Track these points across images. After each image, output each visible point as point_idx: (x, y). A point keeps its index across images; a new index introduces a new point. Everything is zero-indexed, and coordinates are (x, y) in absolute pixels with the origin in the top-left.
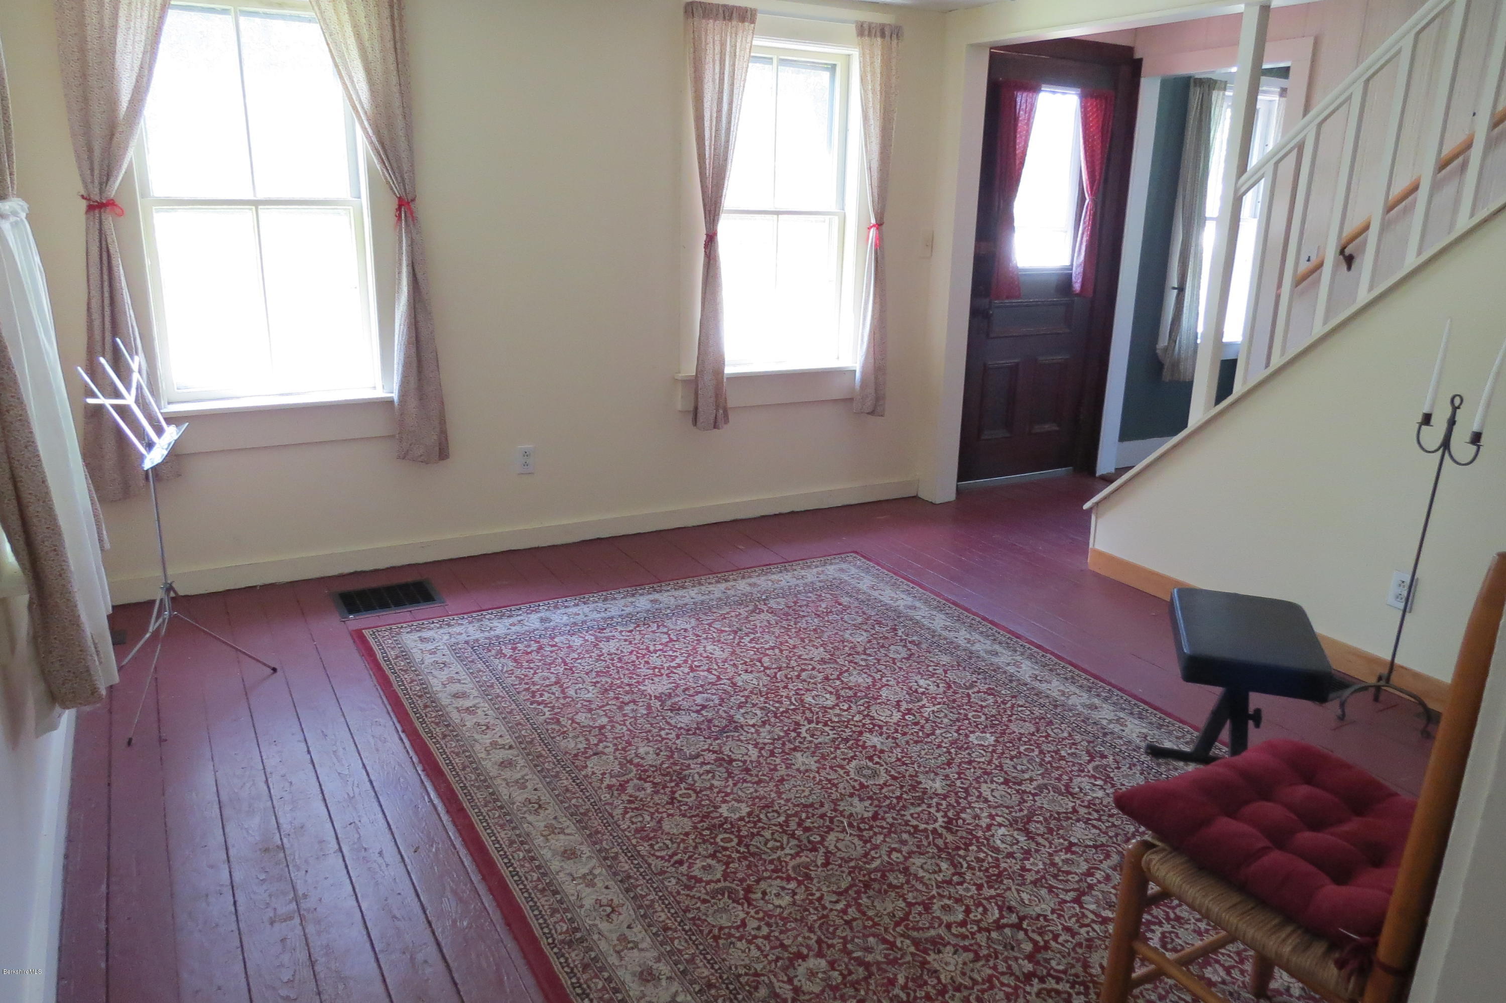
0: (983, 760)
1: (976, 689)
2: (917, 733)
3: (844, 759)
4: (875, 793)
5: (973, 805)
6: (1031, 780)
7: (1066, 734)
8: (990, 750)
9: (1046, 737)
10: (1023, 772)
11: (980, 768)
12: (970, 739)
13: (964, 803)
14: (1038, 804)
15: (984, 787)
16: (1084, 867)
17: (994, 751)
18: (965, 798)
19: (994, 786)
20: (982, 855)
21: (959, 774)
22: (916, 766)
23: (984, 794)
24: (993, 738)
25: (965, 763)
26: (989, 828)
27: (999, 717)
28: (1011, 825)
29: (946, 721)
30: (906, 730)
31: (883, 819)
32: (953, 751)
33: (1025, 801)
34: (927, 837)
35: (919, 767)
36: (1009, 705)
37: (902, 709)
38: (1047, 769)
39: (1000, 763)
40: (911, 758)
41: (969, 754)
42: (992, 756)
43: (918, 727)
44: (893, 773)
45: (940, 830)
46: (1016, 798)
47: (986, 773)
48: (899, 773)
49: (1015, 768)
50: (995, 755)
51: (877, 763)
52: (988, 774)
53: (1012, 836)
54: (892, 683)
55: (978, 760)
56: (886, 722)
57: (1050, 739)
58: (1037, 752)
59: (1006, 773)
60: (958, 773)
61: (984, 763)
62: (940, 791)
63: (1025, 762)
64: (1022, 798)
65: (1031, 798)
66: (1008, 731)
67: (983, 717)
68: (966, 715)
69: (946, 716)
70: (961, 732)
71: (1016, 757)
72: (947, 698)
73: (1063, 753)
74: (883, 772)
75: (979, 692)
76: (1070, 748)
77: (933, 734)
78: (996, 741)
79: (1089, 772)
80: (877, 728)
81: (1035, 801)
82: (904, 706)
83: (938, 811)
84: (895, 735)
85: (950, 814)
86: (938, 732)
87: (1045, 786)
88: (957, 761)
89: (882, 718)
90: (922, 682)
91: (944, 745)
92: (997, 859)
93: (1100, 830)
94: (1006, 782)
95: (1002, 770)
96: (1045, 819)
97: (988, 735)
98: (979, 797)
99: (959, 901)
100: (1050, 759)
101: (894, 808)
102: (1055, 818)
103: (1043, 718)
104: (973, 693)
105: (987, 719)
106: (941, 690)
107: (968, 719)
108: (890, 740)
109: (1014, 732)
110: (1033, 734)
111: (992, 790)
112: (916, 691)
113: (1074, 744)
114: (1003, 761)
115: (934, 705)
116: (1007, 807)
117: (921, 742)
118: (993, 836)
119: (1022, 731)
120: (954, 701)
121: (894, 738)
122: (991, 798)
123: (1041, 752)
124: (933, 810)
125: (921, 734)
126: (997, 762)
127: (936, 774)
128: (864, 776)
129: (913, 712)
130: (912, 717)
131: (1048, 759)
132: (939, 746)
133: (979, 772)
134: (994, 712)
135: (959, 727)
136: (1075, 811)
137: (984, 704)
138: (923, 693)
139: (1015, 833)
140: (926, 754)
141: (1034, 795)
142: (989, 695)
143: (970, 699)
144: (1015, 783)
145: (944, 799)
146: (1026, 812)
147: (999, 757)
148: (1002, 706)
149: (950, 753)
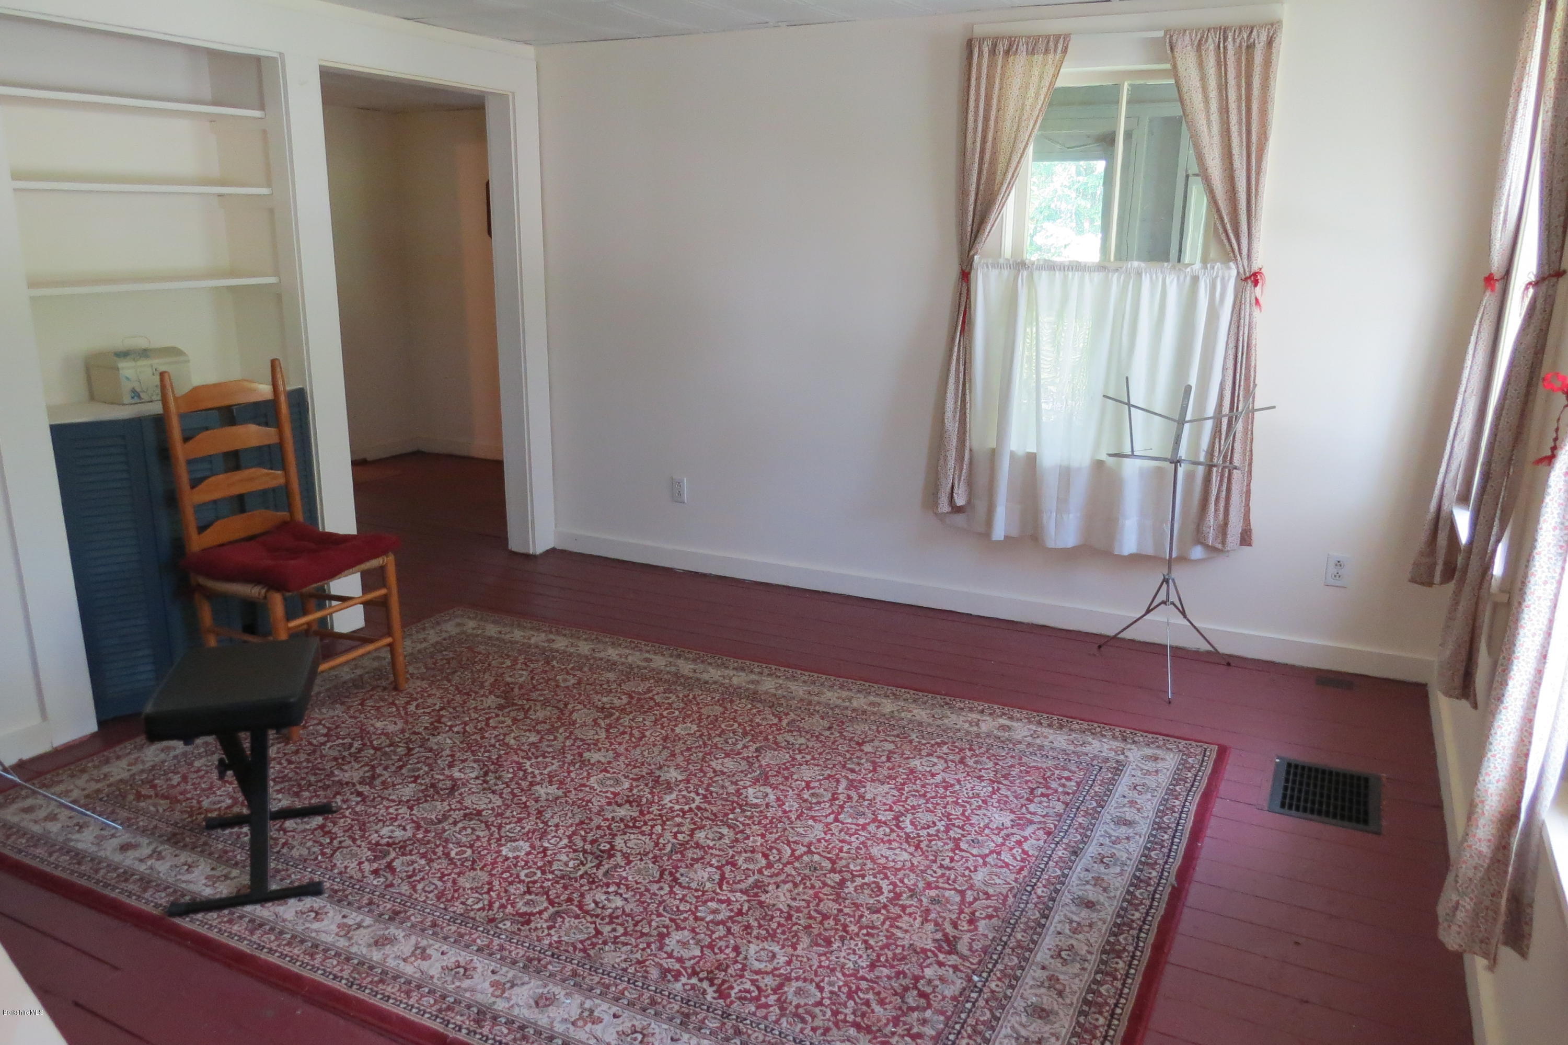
0: (508, 827)
1: (545, 915)
2: (586, 833)
3: (637, 786)
4: (591, 769)
5: (504, 786)
6: (455, 823)
7: (420, 887)
8: (503, 839)
9: (443, 875)
10: (464, 828)
11: (508, 818)
12: (528, 844)
13: (513, 786)
14: (446, 803)
15: (499, 803)
16: (403, 771)
17: (499, 840)
18: (513, 790)
19: (490, 806)
20: (486, 754)
21: (526, 807)
22: (571, 802)
23: (497, 797)
24: (504, 853)
25: (524, 818)
26: (486, 774)
27: (504, 885)
28: (467, 781)
29: (564, 858)
30: (600, 832)
31: (574, 755)
32: (541, 825)
33: (458, 802)
34: (533, 754)
35: (566, 802)
36: (497, 905)
37: (619, 854)
38: (440, 838)
39: (490, 829)
40: (579, 807)
41: (523, 828)
42: (499, 833)
43: (589, 838)
44: (587, 789)
45: (525, 761)
46: (467, 803)
47: (501, 815)
48: (581, 791)
49: (473, 829)
50: (497, 836)
51: (607, 792)
52: (499, 815)
53: (465, 774)
54: (654, 888)
55: (512, 825)
56: (625, 833)
57: (439, 875)
58: (453, 854)
59: (482, 822)
60: (528, 807)
61: (506, 824)
62: (538, 787)
63: (464, 839)
64: (461, 804)
65: (453, 807)
66: (489, 867)
67: (523, 877)
68: (543, 872)
69: (566, 864)
70: (541, 849)
71: (475, 841)
72: (576, 889)
73: (423, 862)
74: (596, 786)
75: (540, 913)
76: (414, 870)
77: (570, 837)
78: (499, 852)
79: (394, 849)
80: (631, 824)
81: (449, 805)
82: (619, 859)
83: (532, 772)
84: (607, 823)
85: (521, 773)
86: (565, 841)
87: (440, 822)
88: (533, 818)
89: (632, 836)
90: (619, 902)
91: (553, 828)
92: (474, 755)
93: (388, 799)
94: (479, 813)
95: (486, 823)
96: (438, 793)
97: (510, 855)
98: (502, 793)
99: (495, 728)
100: (437, 850)
101: (569, 764)
102: (429, 796)
103: (448, 901)
104: (546, 909)
105: (518, 876)
106: (588, 899)
107: (539, 868)
108: (610, 817)
109: (482, 869)
110: (459, 874)
111: (490, 802)
112: (618, 885)
113: (410, 877)
114: (487, 832)
115: (586, 873)
116: (473, 793)
117: (577, 825)
118: (481, 769)
119: (472, 874)
120: (565, 887)
121: (607, 820)
122: (490, 796)
123: (447, 855)
124: (537, 772)
125: (583, 833)
126: (493, 829)
127: (547, 800)
128: (610, 779)
129: (605, 856)
130: (601, 847)
131: (440, 850)
132: (557, 826)
133: (508, 814)
134: (512, 889)
135: (545, 855)
136: (411, 808)
137: (528, 897)
138: (608, 885)
139: (463, 776)
140: (566, 814)
141: (451, 809)
142: (525, 914)
143: (548, 898)
144: (471, 814)
145: (531, 782)
146: (456, 793)
147: (492, 835)
148: (504, 901)
149: (543, 822)
